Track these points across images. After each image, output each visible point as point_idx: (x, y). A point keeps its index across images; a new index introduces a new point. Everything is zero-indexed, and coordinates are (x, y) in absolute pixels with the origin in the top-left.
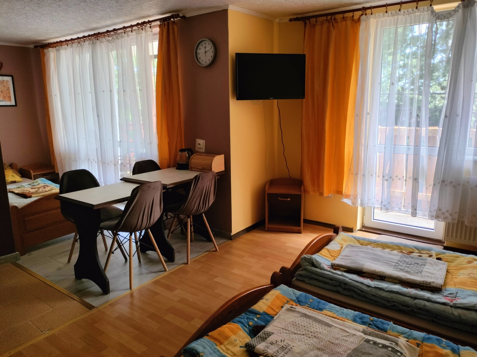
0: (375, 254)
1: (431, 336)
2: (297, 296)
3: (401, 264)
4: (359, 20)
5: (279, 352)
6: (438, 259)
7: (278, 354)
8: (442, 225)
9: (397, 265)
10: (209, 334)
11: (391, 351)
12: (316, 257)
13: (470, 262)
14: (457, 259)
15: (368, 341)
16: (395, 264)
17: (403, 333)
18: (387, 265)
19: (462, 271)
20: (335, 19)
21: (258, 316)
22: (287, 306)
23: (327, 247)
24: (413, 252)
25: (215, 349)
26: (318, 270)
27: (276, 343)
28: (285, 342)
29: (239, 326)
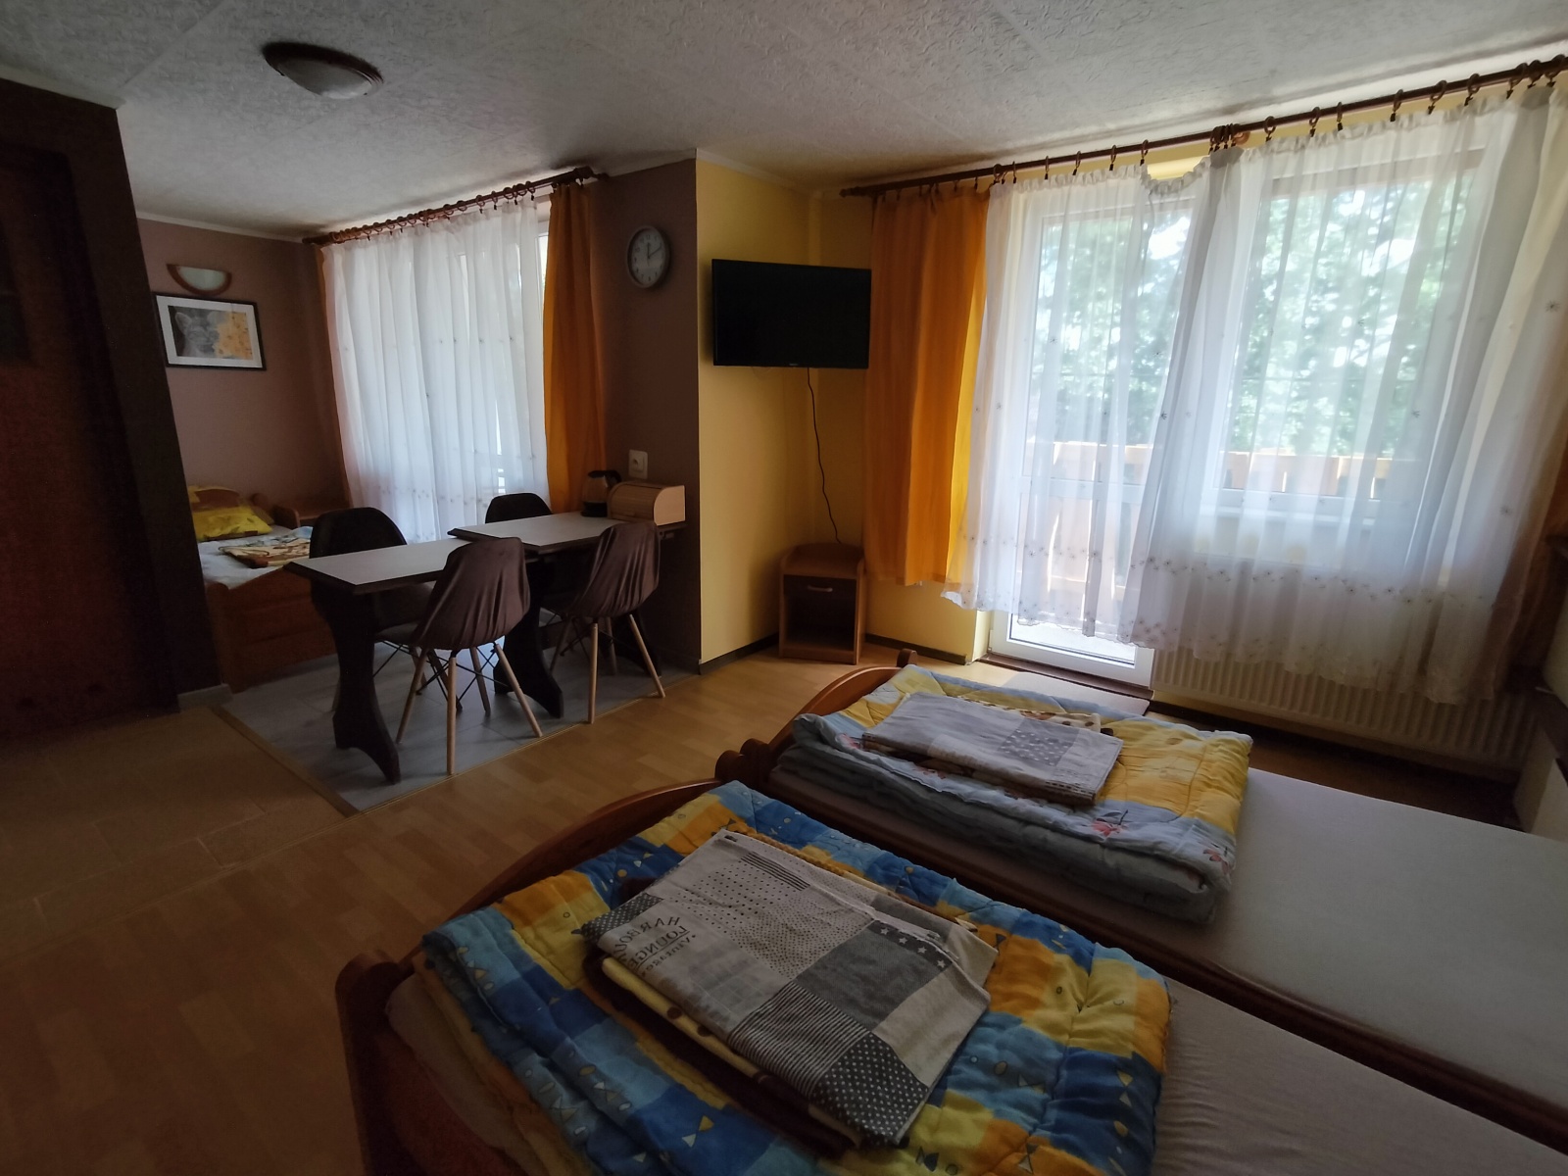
0: (967, 717)
1: (1038, 918)
2: (758, 809)
3: (1018, 741)
4: (987, 195)
5: (654, 950)
6: (1106, 731)
7: (649, 954)
8: (1150, 654)
9: (1009, 742)
10: (506, 898)
11: (924, 956)
12: (833, 722)
13: (1174, 741)
14: (1145, 732)
15: (876, 927)
16: (1003, 740)
17: (971, 909)
18: (986, 742)
19: (1151, 762)
20: (937, 191)
21: (647, 855)
22: (723, 833)
23: (868, 697)
24: (1054, 714)
25: (507, 935)
26: (828, 750)
27: (656, 925)
28: (679, 924)
29: (587, 879)
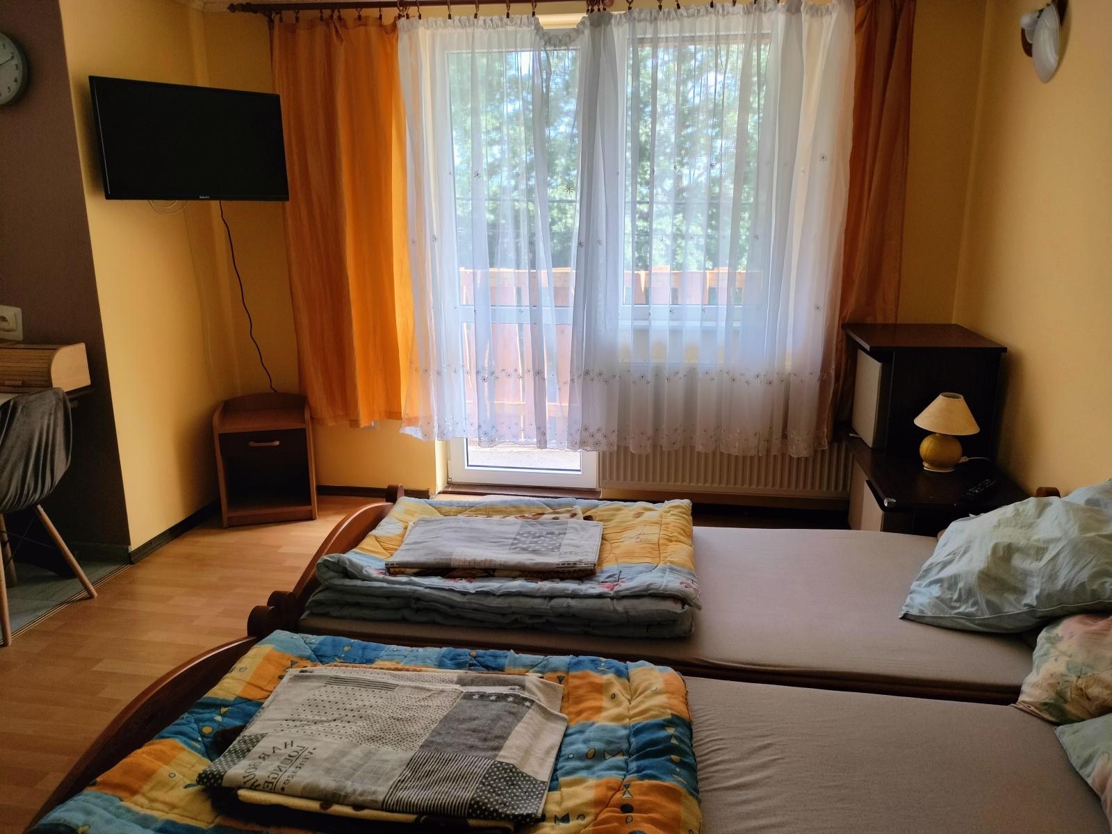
0: (472, 530)
1: (581, 658)
2: (314, 646)
3: (523, 539)
4: (394, 27)
5: (283, 769)
6: (587, 518)
7: (280, 773)
8: (593, 457)
9: (516, 542)
10: (99, 779)
11: (514, 702)
12: (353, 557)
13: (639, 515)
14: (617, 513)
15: (469, 696)
16: (511, 541)
17: (533, 666)
18: (497, 546)
19: (627, 534)
20: (340, 18)
21: (224, 710)
22: (294, 671)
23: (373, 532)
24: (543, 514)
25: (119, 807)
26: (359, 583)
27: (274, 752)
28: (295, 745)
29: (177, 742)
